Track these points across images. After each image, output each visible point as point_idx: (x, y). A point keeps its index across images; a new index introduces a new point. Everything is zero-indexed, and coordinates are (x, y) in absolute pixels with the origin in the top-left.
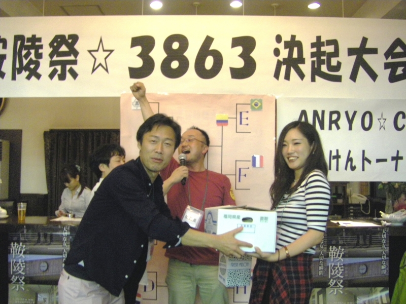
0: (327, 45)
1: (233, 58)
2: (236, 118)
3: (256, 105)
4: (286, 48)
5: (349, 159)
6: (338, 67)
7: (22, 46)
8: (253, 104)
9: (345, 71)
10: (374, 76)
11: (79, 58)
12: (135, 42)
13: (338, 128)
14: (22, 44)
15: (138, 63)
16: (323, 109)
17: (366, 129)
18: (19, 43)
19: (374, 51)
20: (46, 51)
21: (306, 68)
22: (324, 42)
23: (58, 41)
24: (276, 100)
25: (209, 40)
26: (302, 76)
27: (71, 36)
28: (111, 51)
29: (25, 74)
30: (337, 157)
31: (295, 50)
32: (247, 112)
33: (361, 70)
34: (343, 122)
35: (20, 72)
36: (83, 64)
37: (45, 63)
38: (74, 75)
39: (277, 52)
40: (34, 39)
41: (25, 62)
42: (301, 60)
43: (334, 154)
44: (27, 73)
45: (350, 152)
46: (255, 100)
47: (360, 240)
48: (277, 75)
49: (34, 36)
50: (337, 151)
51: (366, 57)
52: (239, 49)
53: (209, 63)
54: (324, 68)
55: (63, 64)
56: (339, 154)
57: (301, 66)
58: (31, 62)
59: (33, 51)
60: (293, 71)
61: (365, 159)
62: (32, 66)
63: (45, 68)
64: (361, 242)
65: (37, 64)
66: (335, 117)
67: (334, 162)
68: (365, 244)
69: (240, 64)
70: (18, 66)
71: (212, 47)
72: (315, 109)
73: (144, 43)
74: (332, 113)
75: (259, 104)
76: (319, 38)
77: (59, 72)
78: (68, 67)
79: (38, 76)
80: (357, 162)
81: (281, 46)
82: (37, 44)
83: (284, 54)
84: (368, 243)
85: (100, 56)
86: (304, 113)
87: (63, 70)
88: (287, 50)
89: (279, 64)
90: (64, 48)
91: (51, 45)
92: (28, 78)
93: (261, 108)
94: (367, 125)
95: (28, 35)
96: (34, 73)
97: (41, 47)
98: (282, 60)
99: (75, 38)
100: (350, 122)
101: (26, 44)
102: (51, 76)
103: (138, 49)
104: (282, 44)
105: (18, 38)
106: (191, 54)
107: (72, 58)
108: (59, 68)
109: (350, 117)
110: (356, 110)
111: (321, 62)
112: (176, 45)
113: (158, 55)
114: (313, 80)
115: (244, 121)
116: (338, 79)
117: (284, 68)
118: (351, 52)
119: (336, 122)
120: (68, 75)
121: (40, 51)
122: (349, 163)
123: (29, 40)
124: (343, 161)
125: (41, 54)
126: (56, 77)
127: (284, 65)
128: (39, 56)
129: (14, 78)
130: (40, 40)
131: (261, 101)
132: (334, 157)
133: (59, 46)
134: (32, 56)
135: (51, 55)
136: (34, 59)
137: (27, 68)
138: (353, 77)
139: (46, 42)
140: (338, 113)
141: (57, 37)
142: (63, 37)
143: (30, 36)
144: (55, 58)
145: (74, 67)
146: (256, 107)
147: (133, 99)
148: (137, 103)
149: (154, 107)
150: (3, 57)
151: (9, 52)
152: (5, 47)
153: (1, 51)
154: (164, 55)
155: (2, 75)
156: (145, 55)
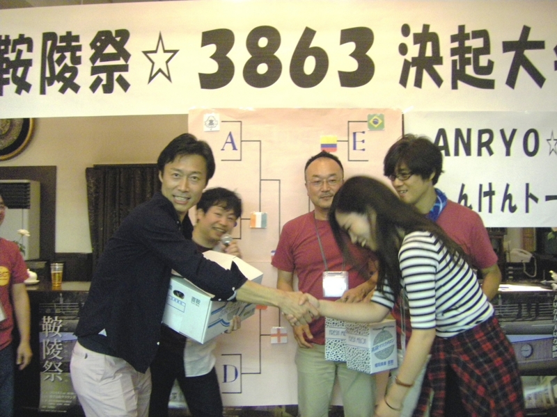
0: (474, 38)
1: (342, 59)
2: (348, 141)
3: (376, 122)
4: (415, 43)
5: (508, 197)
6: (489, 68)
7: (54, 47)
8: (371, 121)
9: (499, 74)
10: (539, 80)
11: (130, 62)
12: (207, 38)
13: (491, 153)
14: (54, 45)
15: (212, 68)
16: (469, 127)
17: (531, 154)
18: (49, 43)
19: (539, 45)
20: (86, 53)
21: (445, 70)
22: (468, 34)
23: (103, 38)
24: (403, 115)
25: (309, 34)
26: (438, 81)
27: (120, 33)
28: (175, 52)
29: (58, 85)
30: (490, 193)
31: (429, 45)
32: (363, 132)
33: (522, 72)
34: (498, 144)
35: (51, 84)
36: (137, 70)
37: (84, 70)
38: (125, 85)
39: (403, 49)
40: (70, 38)
41: (58, 69)
42: (437, 59)
43: (486, 189)
44: (61, 84)
45: (508, 186)
46: (374, 115)
47: (523, 310)
48: (403, 81)
49: (69, 33)
50: (490, 185)
51: (529, 54)
52: (351, 46)
53: (310, 65)
54: (469, 70)
55: (110, 71)
56: (493, 189)
57: (437, 67)
58: (66, 69)
59: (68, 55)
60: (426, 75)
61: (529, 196)
62: (67, 75)
63: (84, 76)
64: (524, 313)
65: (75, 72)
66: (485, 137)
67: (485, 200)
68: (530, 316)
69: (352, 66)
70: (48, 75)
71: (313, 44)
72: (458, 127)
74: (481, 132)
75: (380, 122)
76: (462, 28)
77: (104, 82)
78: (116, 75)
79: (76, 88)
80: (519, 200)
81: (409, 41)
82: (74, 44)
83: (413, 51)
84: (533, 313)
85: (160, 59)
86: (442, 133)
87: (110, 78)
88: (418, 46)
89: (407, 66)
90: (110, 49)
91: (93, 45)
92: (63, 90)
93: (382, 126)
94: (531, 149)
95: (61, 32)
96: (70, 84)
97: (79, 48)
98: (410, 60)
99: (124, 34)
100: (508, 144)
101: (59, 44)
102: (94, 87)
103: (212, 48)
104: (411, 37)
105: (49, 36)
106: (285, 54)
107: (121, 62)
108: (103, 76)
109: (508, 137)
110: (515, 128)
111: (464, 62)
112: (263, 42)
113: (239, 55)
114: (455, 86)
115: (359, 145)
116: (489, 85)
117: (413, 71)
118: (507, 46)
119: (487, 144)
120: (117, 86)
121: (78, 54)
122: (507, 202)
123: (63, 39)
124: (498, 199)
125: (79, 58)
126: (100, 89)
127: (413, 66)
128: (76, 60)
129: (43, 92)
130: (77, 38)
131: (382, 117)
132: (486, 194)
133: (104, 46)
134: (68, 61)
135: (93, 59)
136: (70, 64)
137: (60, 77)
138: (511, 81)
139: (85, 42)
140: (490, 132)
141: (100, 34)
142: (108, 33)
143: (64, 34)
144: (98, 63)
146: (376, 126)
147: (206, 117)
148: (211, 123)
149: (234, 128)
150: (28, 63)
151: (36, 56)
152: (30, 49)
153: (25, 56)
154: (248, 56)
155: (27, 87)
156: (221, 56)
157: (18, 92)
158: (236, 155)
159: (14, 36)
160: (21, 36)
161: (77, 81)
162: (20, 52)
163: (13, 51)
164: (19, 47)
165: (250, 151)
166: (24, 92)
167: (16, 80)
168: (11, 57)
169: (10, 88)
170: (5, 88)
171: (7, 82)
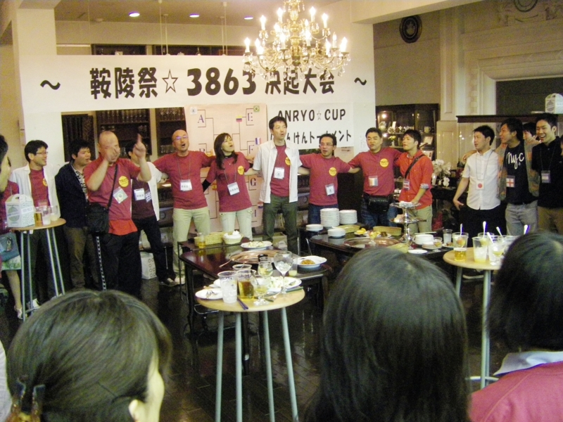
1: (244, 83)
2: (246, 117)
5: (304, 137)
6: (297, 86)
7: (121, 75)
8: (255, 109)
9: (301, 88)
10: (315, 90)
11: (157, 83)
12: (191, 72)
13: (298, 120)
14: (120, 74)
15: (193, 86)
16: (290, 110)
17: (312, 120)
18: (118, 73)
19: (314, 76)
20: (136, 78)
21: (281, 87)
23: (144, 72)
25: (230, 71)
26: (279, 91)
27: (152, 69)
28: (176, 78)
29: (124, 94)
30: (298, 136)
31: (276, 76)
32: (252, 113)
33: (309, 87)
34: (300, 117)
35: (121, 93)
36: (160, 87)
37: (136, 87)
38: (155, 94)
39: (266, 78)
40: (128, 71)
41: (124, 86)
42: (279, 82)
43: (296, 134)
44: (126, 93)
45: (304, 133)
46: (256, 106)
48: (267, 92)
49: (128, 68)
50: (298, 133)
51: (311, 80)
52: (247, 78)
53: (231, 85)
54: (290, 87)
55: (148, 87)
57: (278, 85)
58: (127, 86)
59: (128, 79)
60: (275, 88)
61: (312, 137)
62: (128, 89)
63: (136, 89)
65: (132, 88)
66: (296, 114)
67: (296, 139)
69: (247, 85)
70: (119, 89)
71: (233, 76)
72: (286, 110)
73: (195, 73)
74: (294, 112)
75: (258, 109)
77: (146, 92)
78: (151, 89)
79: (133, 95)
80: (308, 138)
82: (130, 74)
83: (270, 79)
85: (170, 81)
86: (280, 112)
87: (148, 91)
89: (268, 85)
91: (139, 74)
92: (127, 96)
93: (259, 111)
94: (312, 118)
95: (124, 68)
96: (130, 94)
97: (133, 76)
99: (154, 70)
100: (304, 116)
101: (123, 74)
102: (141, 95)
103: (192, 77)
105: (118, 70)
106: (222, 80)
107: (153, 83)
108: (145, 89)
109: (304, 113)
110: (307, 109)
111: (289, 83)
112: (213, 75)
113: (203, 80)
114: (285, 93)
115: (250, 119)
116: (297, 92)
117: (270, 87)
119: (296, 117)
120: (152, 94)
121: (133, 79)
122: (304, 139)
123: (125, 71)
124: (301, 138)
125: (133, 81)
126: (144, 96)
127: (270, 85)
128: (132, 82)
129: (117, 97)
130: (131, 71)
131: (259, 106)
133: (144, 75)
134: (128, 82)
135: (140, 81)
136: (129, 84)
137: (125, 90)
138: (305, 91)
139: (136, 73)
140: (297, 111)
141: (143, 69)
142: (146, 69)
143: (125, 69)
144: (143, 83)
147: (191, 108)
148: (193, 111)
149: (202, 113)
150: (108, 83)
151: (112, 79)
152: (109, 76)
153: (107, 79)
154: (207, 81)
155: (109, 95)
156: (196, 81)
157: (105, 97)
158: (203, 124)
159: (100, 69)
160: (104, 69)
161: (133, 92)
162: (104, 77)
163: (101, 76)
164: (103, 75)
165: (209, 122)
166: (107, 97)
167: (103, 91)
168: (100, 79)
169: (101, 95)
170: (98, 95)
171: (98, 92)
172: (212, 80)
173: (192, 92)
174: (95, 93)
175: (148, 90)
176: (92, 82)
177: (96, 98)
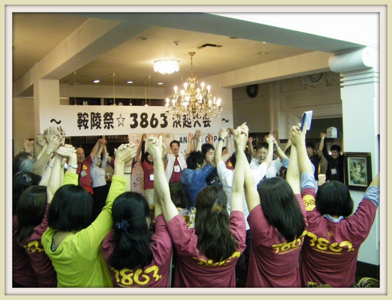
1: (161, 121)
6: (190, 123)
7: (94, 116)
8: (167, 136)
9: (192, 124)
10: (200, 125)
11: (114, 121)
12: (132, 115)
15: (133, 123)
16: (186, 137)
20: (102, 118)
21: (182, 124)
23: (107, 115)
25: (154, 115)
26: (181, 126)
28: (124, 119)
29: (96, 127)
32: (165, 138)
33: (197, 124)
35: (94, 126)
36: (115, 123)
37: (102, 123)
38: (113, 127)
39: (173, 118)
40: (98, 114)
41: (95, 122)
42: (180, 121)
48: (174, 126)
51: (198, 119)
52: (163, 118)
53: (154, 122)
54: (187, 123)
55: (109, 123)
57: (180, 123)
58: (97, 122)
59: (98, 119)
62: (98, 124)
63: (102, 125)
65: (100, 124)
69: (163, 123)
70: (93, 124)
71: (155, 117)
72: (184, 137)
73: (134, 116)
78: (110, 124)
79: (100, 128)
85: (121, 120)
86: (181, 138)
89: (174, 122)
90: (108, 118)
91: (104, 116)
92: (97, 128)
93: (170, 137)
95: (96, 112)
96: (99, 127)
97: (100, 117)
99: (112, 114)
102: (105, 127)
103: (133, 118)
105: (92, 113)
106: (149, 120)
107: (111, 121)
108: (107, 125)
111: (186, 121)
112: (144, 117)
113: (139, 120)
114: (184, 127)
116: (190, 127)
117: (175, 124)
120: (111, 127)
123: (96, 114)
126: (106, 128)
128: (100, 120)
129: (92, 129)
130: (100, 114)
131: (169, 135)
133: (107, 117)
134: (98, 120)
135: (104, 120)
137: (96, 125)
138: (195, 126)
139: (102, 115)
141: (106, 113)
142: (108, 113)
144: (106, 121)
145: (112, 124)
147: (132, 136)
149: (138, 138)
150: (87, 121)
151: (89, 119)
152: (88, 117)
153: (86, 119)
154: (141, 120)
155: (87, 127)
156: (135, 120)
157: (85, 128)
159: (83, 113)
160: (85, 113)
162: (85, 118)
163: (83, 117)
164: (85, 116)
167: (84, 125)
168: (83, 119)
169: (83, 128)
170: (81, 127)
171: (82, 126)
172: (144, 120)
173: (133, 126)
174: (80, 126)
175: (109, 125)
176: (78, 120)
177: (80, 129)
